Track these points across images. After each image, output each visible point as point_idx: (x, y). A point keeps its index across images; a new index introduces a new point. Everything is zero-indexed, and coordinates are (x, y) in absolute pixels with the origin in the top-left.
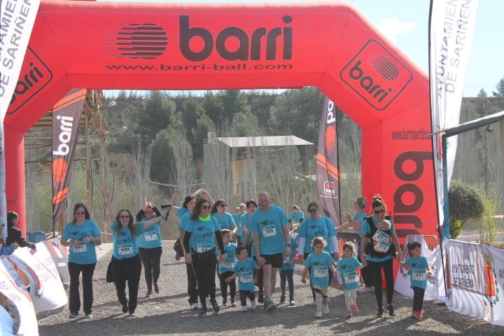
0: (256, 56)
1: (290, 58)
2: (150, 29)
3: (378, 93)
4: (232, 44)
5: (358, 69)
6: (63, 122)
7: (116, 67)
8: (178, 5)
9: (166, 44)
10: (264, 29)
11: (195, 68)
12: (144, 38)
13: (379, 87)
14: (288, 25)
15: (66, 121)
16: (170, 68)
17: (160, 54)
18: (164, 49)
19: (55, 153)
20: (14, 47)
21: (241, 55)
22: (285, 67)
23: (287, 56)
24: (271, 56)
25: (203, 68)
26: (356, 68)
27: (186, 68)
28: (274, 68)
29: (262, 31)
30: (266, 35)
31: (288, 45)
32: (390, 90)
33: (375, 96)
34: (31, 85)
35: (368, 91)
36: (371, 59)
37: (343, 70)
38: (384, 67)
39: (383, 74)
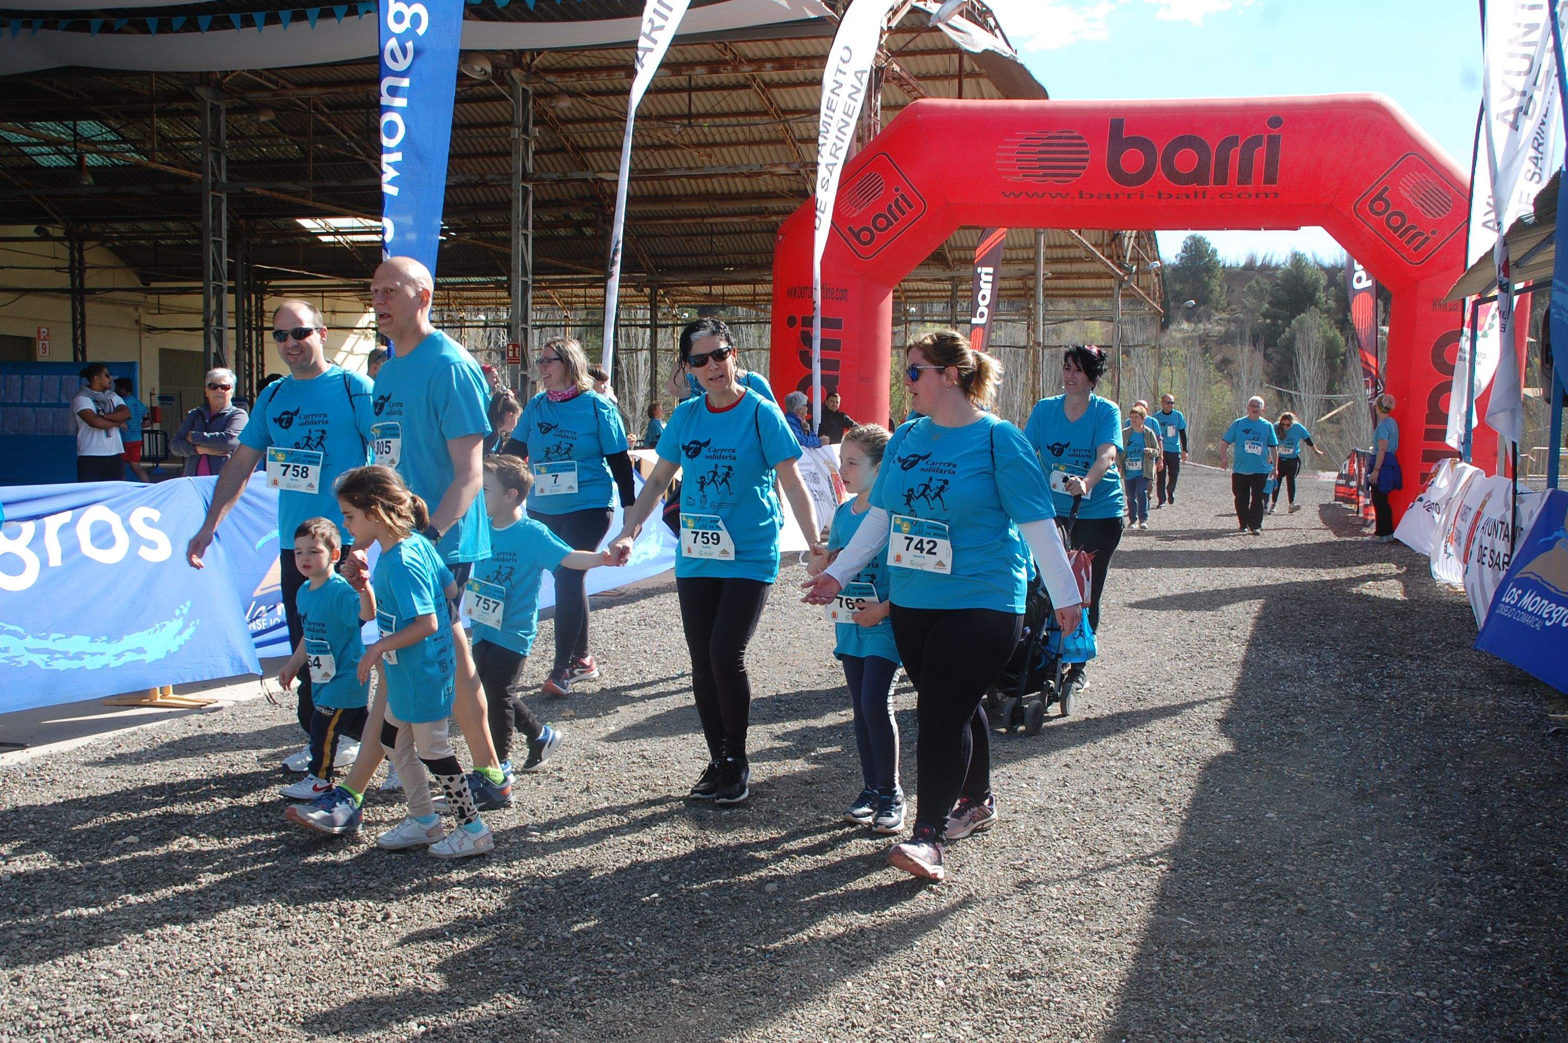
0: (1221, 179)
1: (1274, 182)
2: (1066, 138)
3: (1414, 237)
4: (1187, 160)
5: (1383, 199)
6: (983, 276)
7: (1014, 194)
8: (1112, 104)
9: (1086, 160)
10: (1237, 138)
11: (1129, 197)
12: (1055, 152)
13: (1414, 227)
14: (1275, 132)
15: (987, 274)
16: (1092, 196)
17: (1078, 175)
18: (1084, 168)
19: (974, 321)
20: (833, 160)
21: (1199, 176)
22: (1266, 195)
23: (1270, 179)
24: (1244, 176)
25: (1142, 198)
26: (1379, 198)
27: (1117, 196)
28: (1250, 196)
29: (1232, 142)
30: (1239, 148)
31: (1272, 161)
32: (1433, 233)
33: (1407, 243)
34: (896, 219)
35: (1398, 234)
36: (1406, 184)
37: (1359, 200)
38: (1426, 196)
39: (1423, 207)
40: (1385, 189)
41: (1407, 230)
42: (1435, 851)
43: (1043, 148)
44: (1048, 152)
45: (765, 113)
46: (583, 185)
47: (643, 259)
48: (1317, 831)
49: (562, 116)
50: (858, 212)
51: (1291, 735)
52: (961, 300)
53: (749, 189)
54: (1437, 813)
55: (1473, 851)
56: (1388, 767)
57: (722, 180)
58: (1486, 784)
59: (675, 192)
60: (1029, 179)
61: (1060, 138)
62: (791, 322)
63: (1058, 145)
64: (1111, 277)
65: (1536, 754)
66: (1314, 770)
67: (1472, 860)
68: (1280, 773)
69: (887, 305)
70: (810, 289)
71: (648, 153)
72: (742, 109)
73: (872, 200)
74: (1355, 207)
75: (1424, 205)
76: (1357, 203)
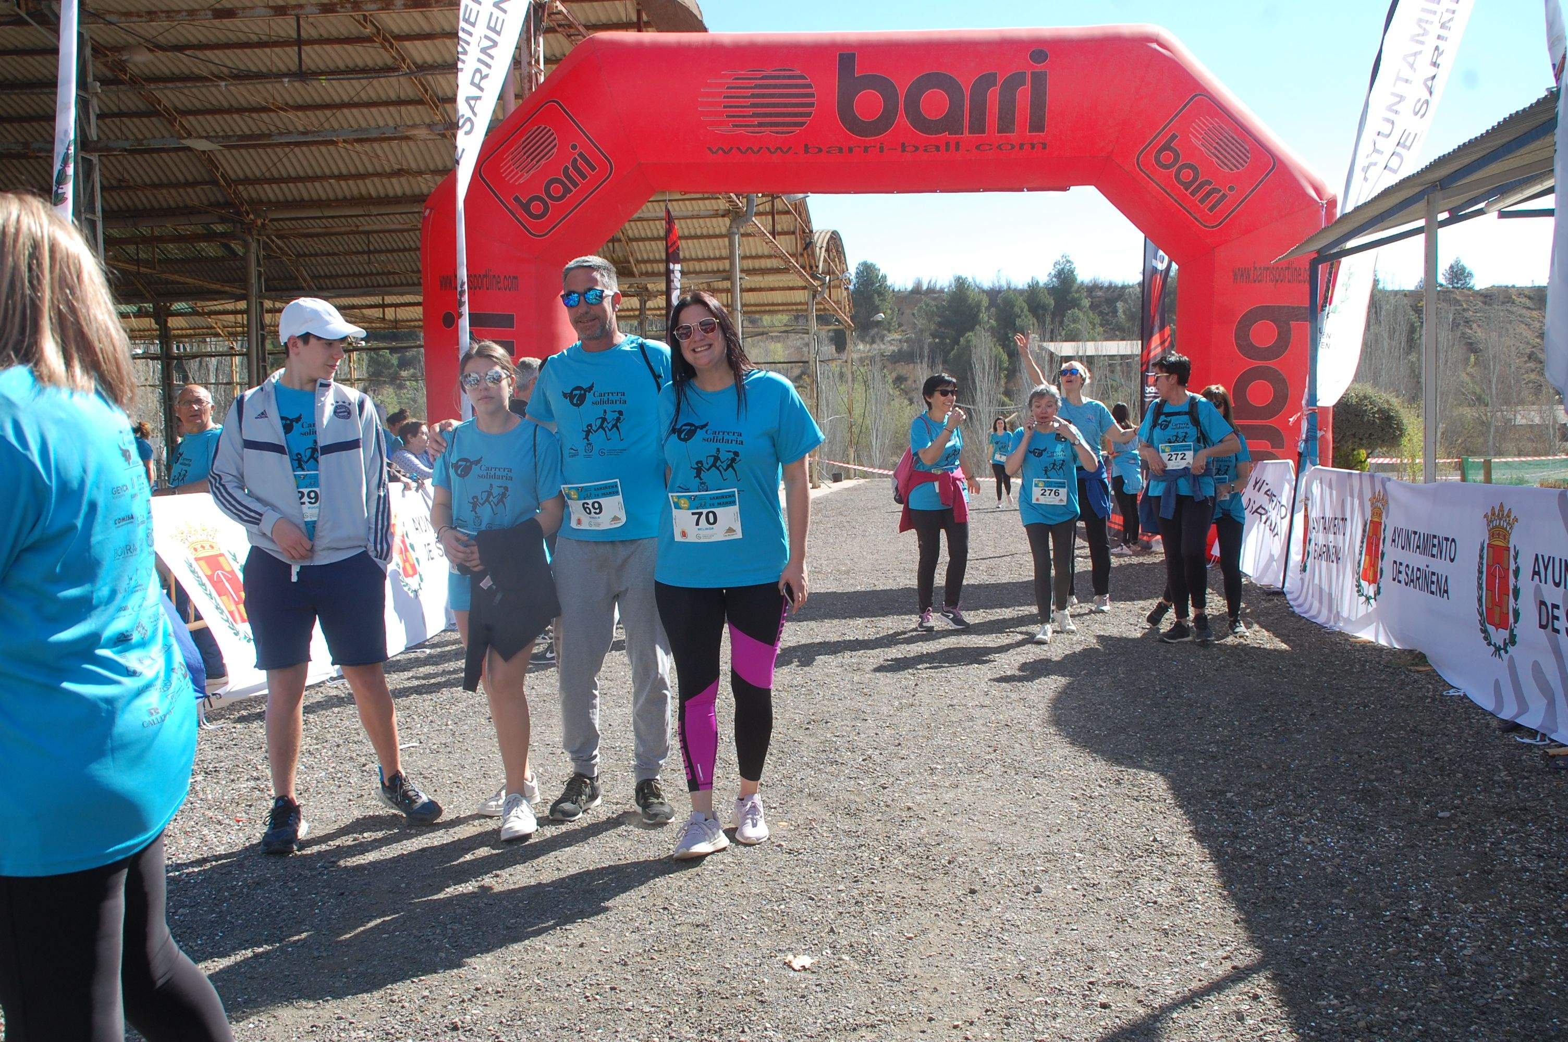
0: (978, 126)
1: (1041, 129)
2: (784, 77)
3: (1208, 194)
4: (934, 104)
5: (1170, 149)
7: (723, 150)
8: (839, 39)
9: (811, 105)
10: (995, 75)
11: (866, 150)
12: (772, 96)
13: (1208, 183)
14: (1040, 67)
16: (820, 150)
17: (803, 124)
18: (809, 114)
20: (476, 93)
21: (951, 123)
22: (1032, 146)
24: (1006, 122)
25: (881, 151)
26: (1166, 147)
27: (850, 150)
28: (1012, 148)
29: (989, 80)
30: (998, 87)
31: (1038, 104)
32: (1231, 189)
33: (1201, 201)
34: (575, 185)
35: (1190, 191)
36: (1197, 131)
37: (1142, 151)
38: (1220, 146)
39: (1218, 158)
40: (1174, 137)
41: (1200, 186)
43: (756, 91)
44: (763, 96)
45: (421, 102)
46: (214, 189)
47: (305, 281)
49: (180, 106)
53: (408, 192)
57: (377, 180)
59: (324, 197)
60: (741, 131)
61: (778, 77)
62: (448, 320)
63: (775, 86)
64: (804, 288)
71: (287, 150)
72: (393, 97)
73: (543, 162)
74: (1138, 159)
75: (1219, 155)
76: (1140, 153)
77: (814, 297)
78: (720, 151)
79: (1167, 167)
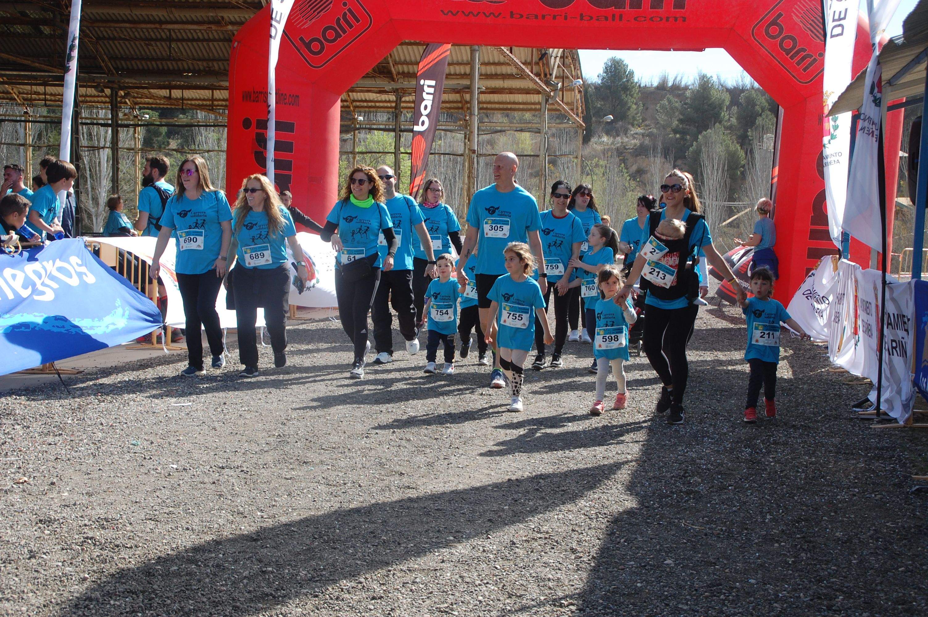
0: (636, 2)
1: (683, 7)
3: (803, 58)
5: (777, 24)
6: (426, 88)
7: (452, 13)
11: (554, 18)
13: (804, 50)
15: (429, 86)
16: (522, 16)
22: (676, 19)
23: (679, 4)
24: (657, 1)
25: (566, 18)
26: (774, 23)
27: (543, 17)
28: (661, 20)
32: (820, 55)
33: (798, 64)
34: (344, 32)
35: (790, 55)
36: (797, 10)
37: (756, 25)
38: (815, 22)
39: (812, 31)
40: (780, 15)
41: (797, 53)
42: (811, 592)
48: (708, 574)
50: (309, 23)
51: (688, 493)
52: (405, 111)
54: (814, 560)
55: (844, 592)
56: (771, 520)
58: (857, 534)
62: (247, 123)
64: (538, 93)
65: (900, 510)
66: (707, 523)
67: (843, 600)
68: (678, 527)
69: (336, 110)
70: (265, 94)
73: (322, 13)
74: (753, 31)
75: (813, 29)
76: (754, 27)
77: (547, 101)
78: (450, 13)
79: (773, 37)
